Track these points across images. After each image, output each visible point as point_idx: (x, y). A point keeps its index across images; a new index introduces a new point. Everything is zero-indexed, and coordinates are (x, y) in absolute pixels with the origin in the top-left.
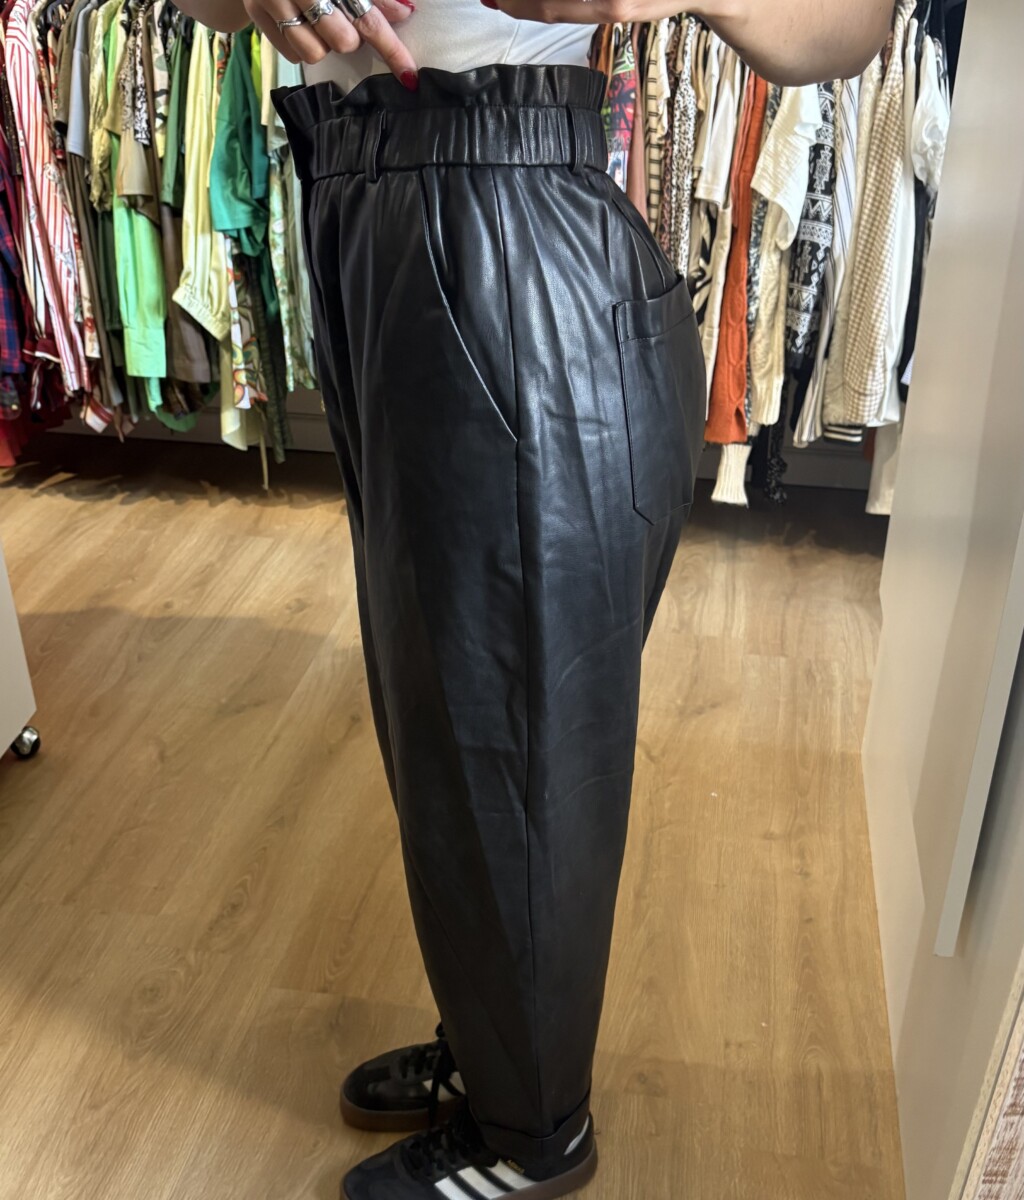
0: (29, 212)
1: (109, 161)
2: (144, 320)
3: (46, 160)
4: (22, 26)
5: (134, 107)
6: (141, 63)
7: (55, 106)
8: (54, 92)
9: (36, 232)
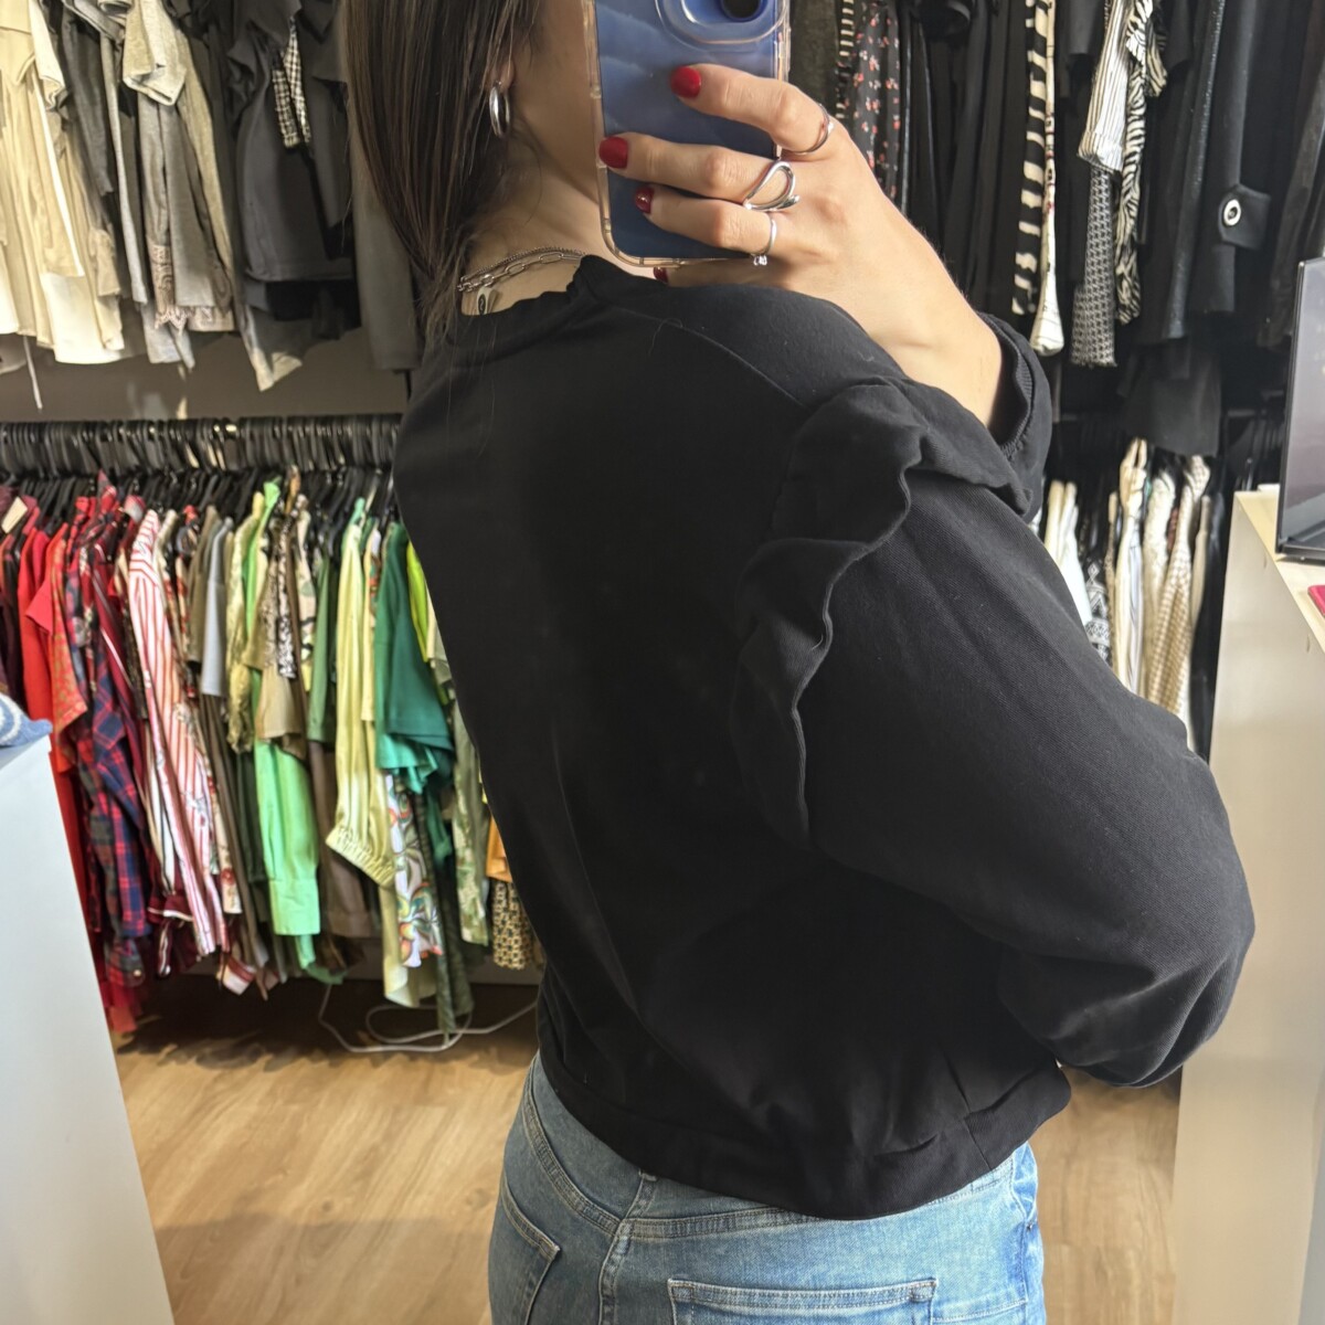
0: (155, 757)
1: (250, 700)
2: (293, 870)
3: (176, 698)
4: (146, 556)
5: (278, 640)
6: (285, 591)
7: (186, 640)
8: (184, 625)
9: (164, 778)
